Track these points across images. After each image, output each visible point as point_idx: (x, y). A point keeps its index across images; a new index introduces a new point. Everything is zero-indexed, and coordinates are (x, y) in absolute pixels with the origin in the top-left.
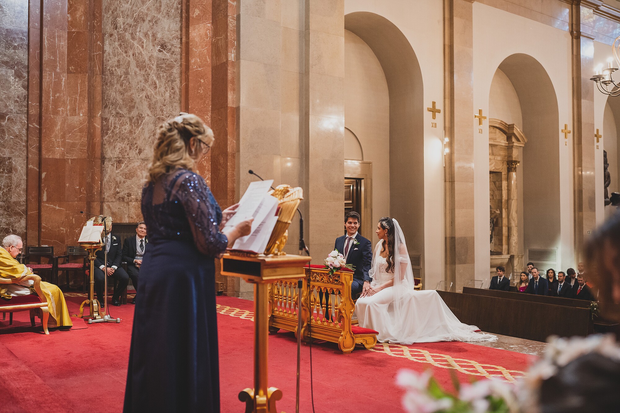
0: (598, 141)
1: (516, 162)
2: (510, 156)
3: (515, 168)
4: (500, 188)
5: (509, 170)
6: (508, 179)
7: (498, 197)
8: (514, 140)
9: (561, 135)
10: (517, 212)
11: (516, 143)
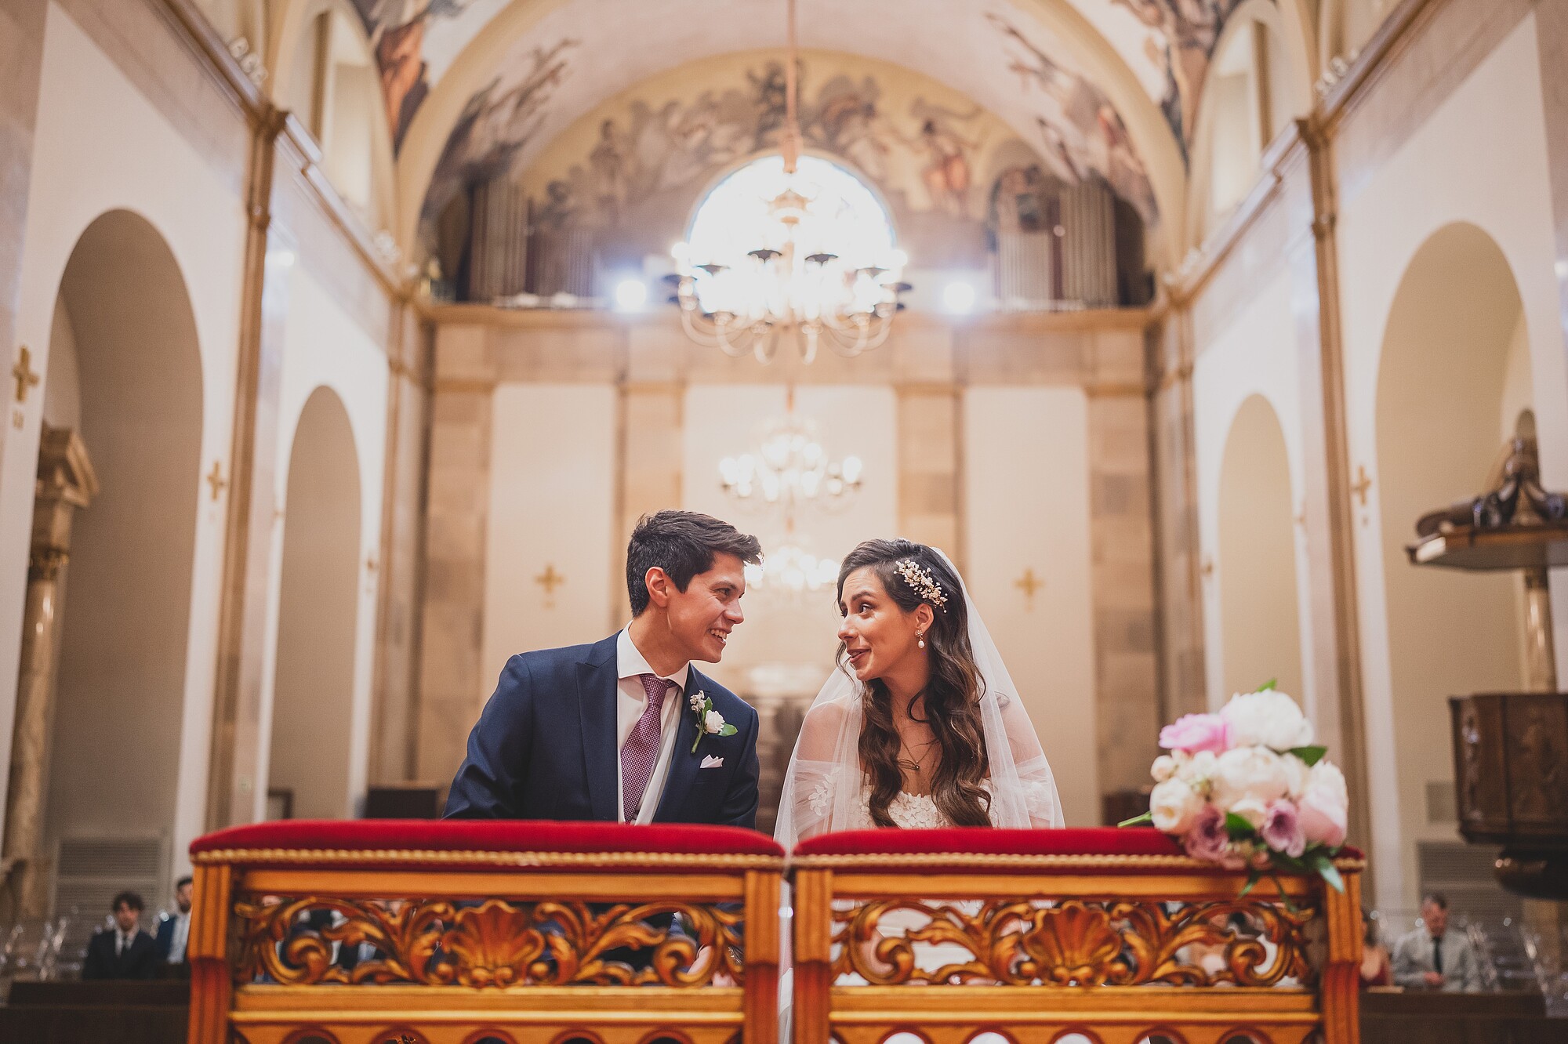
1: (59, 552)
2: (42, 531)
3: (54, 573)
8: (60, 479)
9: (205, 489)
10: (46, 714)
11: (69, 494)
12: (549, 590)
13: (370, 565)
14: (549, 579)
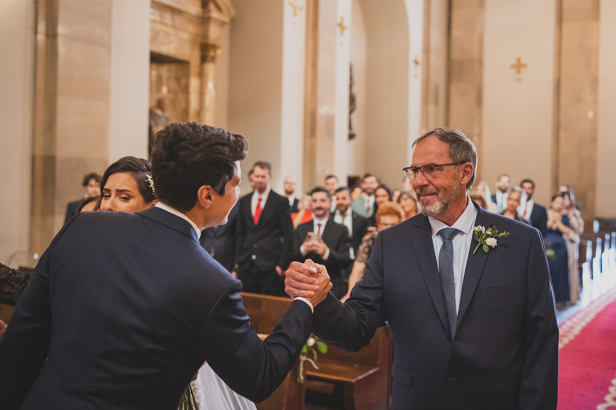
0: (342, 34)
1: (214, 47)
2: (205, 36)
3: (213, 59)
4: (186, 90)
5: (204, 59)
6: (201, 75)
7: (183, 105)
8: (212, 7)
9: (288, 10)
11: (214, 14)
12: (518, 72)
13: (416, 63)
14: (519, 66)
